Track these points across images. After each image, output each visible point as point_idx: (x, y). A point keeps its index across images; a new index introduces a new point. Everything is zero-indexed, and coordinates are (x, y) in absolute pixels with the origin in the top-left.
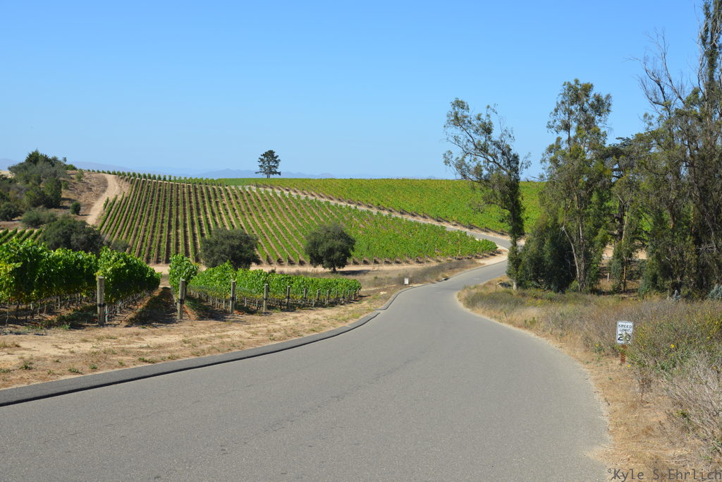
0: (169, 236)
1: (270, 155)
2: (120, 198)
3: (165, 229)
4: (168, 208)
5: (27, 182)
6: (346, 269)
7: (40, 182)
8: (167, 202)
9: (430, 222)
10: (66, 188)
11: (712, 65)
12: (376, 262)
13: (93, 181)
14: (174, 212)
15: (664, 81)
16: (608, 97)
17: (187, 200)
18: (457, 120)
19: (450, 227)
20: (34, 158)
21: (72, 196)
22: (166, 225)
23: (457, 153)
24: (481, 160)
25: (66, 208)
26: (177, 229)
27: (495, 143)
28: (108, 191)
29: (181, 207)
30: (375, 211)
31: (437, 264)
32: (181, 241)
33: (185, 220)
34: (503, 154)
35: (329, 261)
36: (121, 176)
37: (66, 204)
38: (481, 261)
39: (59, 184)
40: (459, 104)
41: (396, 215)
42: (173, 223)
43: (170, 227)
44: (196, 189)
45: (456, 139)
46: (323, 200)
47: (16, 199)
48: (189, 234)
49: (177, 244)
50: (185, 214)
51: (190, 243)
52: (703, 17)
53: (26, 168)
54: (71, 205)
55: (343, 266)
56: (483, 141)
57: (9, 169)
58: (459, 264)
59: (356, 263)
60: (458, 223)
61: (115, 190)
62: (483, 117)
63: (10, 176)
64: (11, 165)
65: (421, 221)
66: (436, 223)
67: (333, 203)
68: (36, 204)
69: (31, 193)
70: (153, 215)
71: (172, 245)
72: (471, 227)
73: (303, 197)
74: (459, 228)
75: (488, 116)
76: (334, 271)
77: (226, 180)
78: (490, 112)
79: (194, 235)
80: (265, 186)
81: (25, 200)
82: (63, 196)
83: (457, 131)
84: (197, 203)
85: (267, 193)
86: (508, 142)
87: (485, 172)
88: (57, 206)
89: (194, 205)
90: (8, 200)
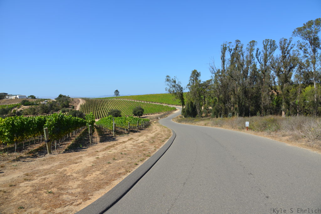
0: (97, 112)
1: (117, 91)
2: (83, 104)
3: (96, 111)
4: (96, 106)
5: (60, 102)
6: (143, 116)
7: (63, 102)
8: (95, 104)
9: (159, 104)
10: (70, 103)
11: (224, 64)
12: (149, 114)
13: (76, 100)
14: (97, 107)
15: (214, 68)
16: (200, 72)
17: (100, 103)
18: (168, 80)
19: (164, 105)
20: (60, 96)
21: (72, 105)
22: (96, 110)
23: (168, 87)
24: (174, 89)
25: (70, 107)
26: (99, 110)
27: (177, 85)
28: (80, 102)
29: (99, 105)
30: (146, 102)
31: (163, 114)
32: (101, 113)
33: (100, 108)
34: (179, 87)
35: (138, 115)
36: (83, 99)
37: (70, 106)
38: (173, 112)
39: (68, 101)
40: (168, 76)
41: (151, 103)
42: (98, 109)
43: (97, 110)
44: (101, 100)
45: (168, 84)
46: (133, 101)
47: (58, 106)
48: (102, 111)
49: (100, 114)
50: (100, 107)
51: (103, 113)
52: (221, 54)
53: (59, 99)
54: (72, 107)
55: (142, 116)
56: (174, 85)
57: (55, 99)
58: (168, 114)
59: (144, 115)
60: (166, 104)
61: (82, 102)
62: (174, 79)
63: (55, 101)
64: (55, 98)
65: (157, 104)
66: (160, 104)
67: (136, 101)
68: (63, 107)
69: (61, 104)
70: (92, 107)
71: (99, 114)
72: (169, 104)
73: (128, 100)
74: (166, 105)
75: (175, 79)
76: (140, 117)
77: (108, 98)
78: (175, 78)
79: (104, 111)
80: (118, 98)
81: (60, 106)
82: (70, 105)
83: (168, 83)
84: (103, 104)
85: (119, 100)
86: (180, 84)
87: (175, 92)
88: (68, 107)
89: (102, 104)
90: (56, 107)
